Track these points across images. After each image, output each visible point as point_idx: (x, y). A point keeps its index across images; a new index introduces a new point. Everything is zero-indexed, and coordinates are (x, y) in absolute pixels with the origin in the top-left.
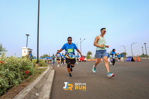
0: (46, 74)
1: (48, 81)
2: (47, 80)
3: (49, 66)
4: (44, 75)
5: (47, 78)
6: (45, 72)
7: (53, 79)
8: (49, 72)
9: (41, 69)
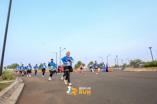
0: (9, 91)
1: (11, 99)
2: (9, 98)
3: (17, 80)
4: (6, 92)
5: (10, 96)
6: (9, 88)
7: (18, 96)
8: (16, 87)
9: (4, 84)
